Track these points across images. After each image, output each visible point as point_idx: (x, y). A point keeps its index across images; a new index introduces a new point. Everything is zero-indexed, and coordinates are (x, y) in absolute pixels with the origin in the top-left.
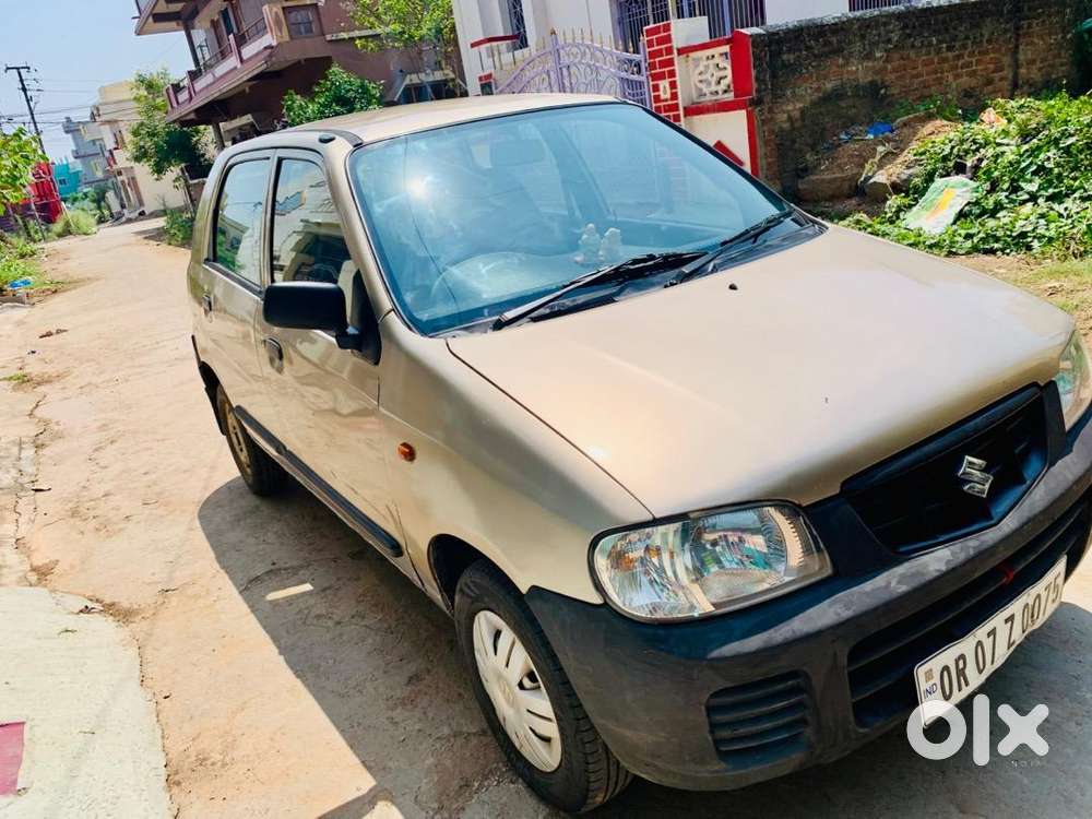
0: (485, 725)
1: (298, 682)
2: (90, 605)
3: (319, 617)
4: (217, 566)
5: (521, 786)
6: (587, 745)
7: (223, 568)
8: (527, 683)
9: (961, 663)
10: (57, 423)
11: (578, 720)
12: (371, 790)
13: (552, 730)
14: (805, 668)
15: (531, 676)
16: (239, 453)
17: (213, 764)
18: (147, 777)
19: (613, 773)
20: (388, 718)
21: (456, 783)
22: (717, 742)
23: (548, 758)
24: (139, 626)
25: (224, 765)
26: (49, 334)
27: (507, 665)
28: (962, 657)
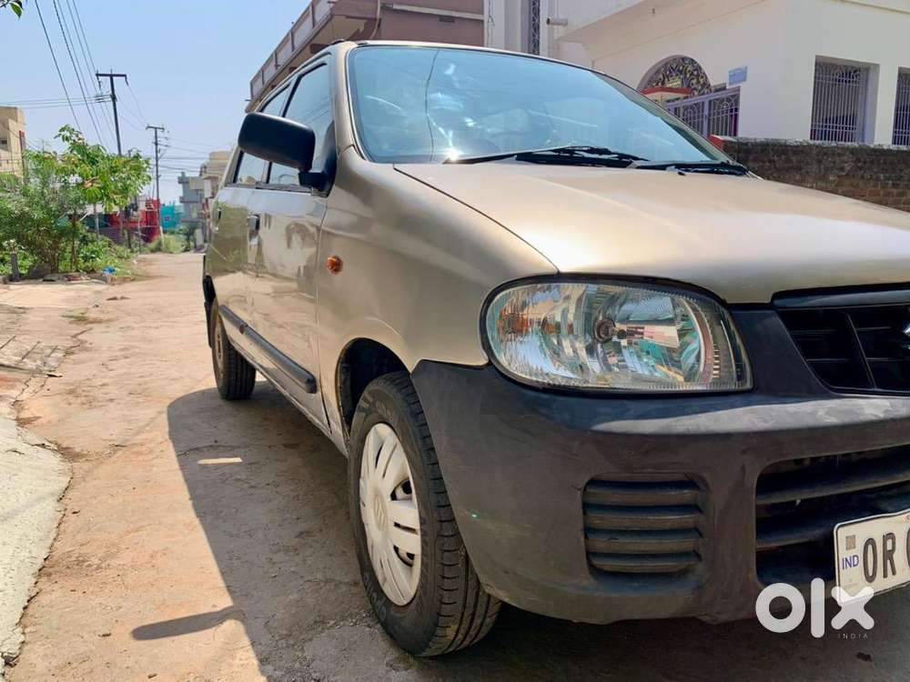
1: (197, 521)
3: (237, 480)
4: (167, 436)
6: (446, 554)
7: (170, 439)
8: (400, 493)
9: (889, 543)
10: (91, 344)
12: (225, 609)
13: (413, 544)
15: (406, 487)
16: (217, 357)
17: (90, 566)
18: (23, 561)
20: (267, 558)
21: (311, 619)
22: (590, 554)
24: (80, 466)
25: (99, 568)
26: (115, 299)
27: (384, 476)
28: (890, 536)
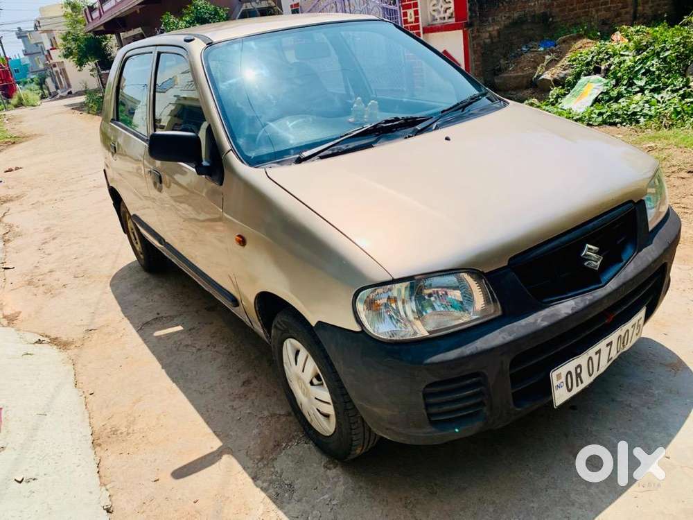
0: (290, 410)
1: (174, 385)
2: (42, 339)
3: (187, 346)
4: (122, 315)
5: (311, 445)
6: (352, 418)
7: (125, 316)
8: (315, 381)
9: (579, 371)
10: (17, 227)
11: (346, 402)
12: (219, 449)
13: (330, 410)
14: (484, 371)
15: (318, 377)
16: (135, 245)
17: (121, 433)
18: (80, 441)
19: (367, 435)
20: (230, 406)
21: (271, 444)
22: (430, 415)
23: (327, 427)
24: (73, 352)
25: (128, 434)
26: (10, 170)
27: (303, 371)
28: (580, 366)
